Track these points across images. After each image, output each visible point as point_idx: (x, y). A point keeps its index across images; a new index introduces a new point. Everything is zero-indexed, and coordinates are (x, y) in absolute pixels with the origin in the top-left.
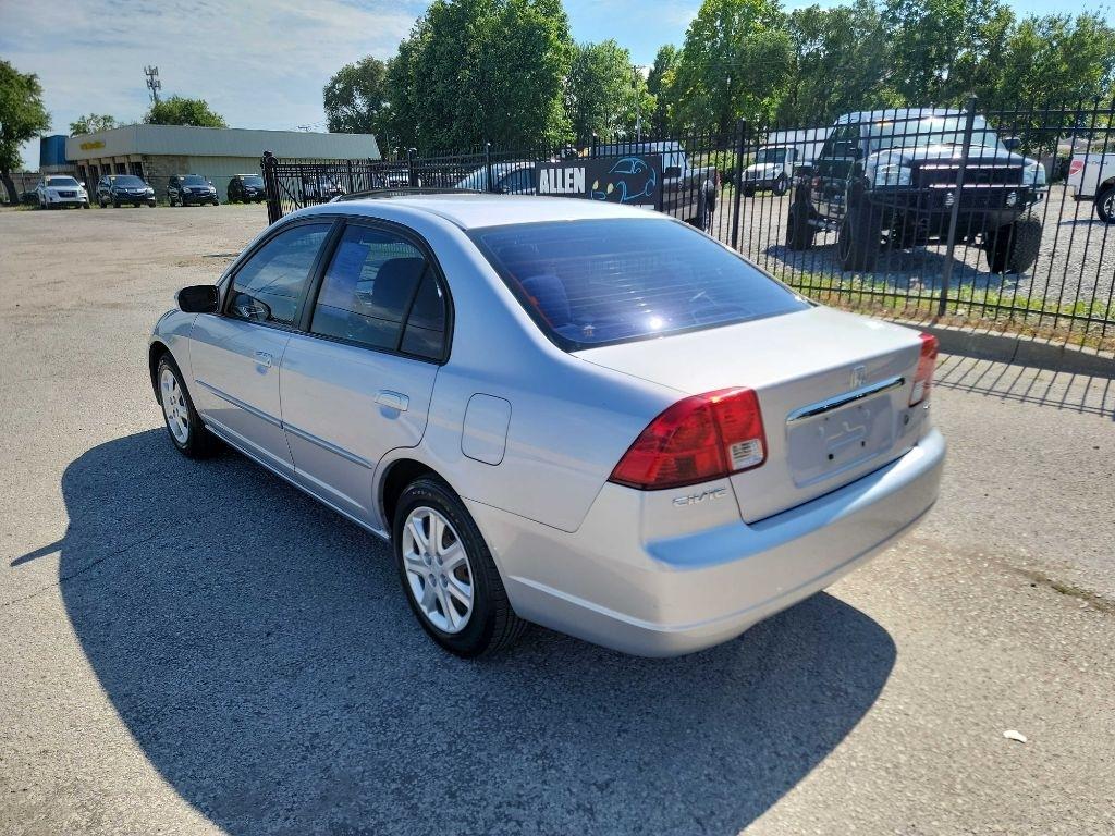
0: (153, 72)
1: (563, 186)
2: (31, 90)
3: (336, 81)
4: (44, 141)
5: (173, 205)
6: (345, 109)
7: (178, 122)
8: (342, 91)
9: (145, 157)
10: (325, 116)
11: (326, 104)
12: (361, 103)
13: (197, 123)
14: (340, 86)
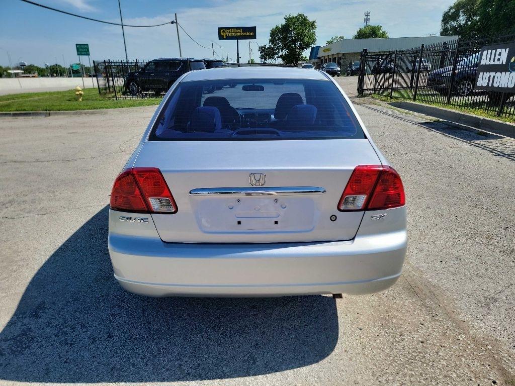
0: (368, 14)
1: (494, 61)
2: (313, 27)
3: (451, 8)
4: (313, 49)
5: (347, 76)
6: (453, 23)
7: (368, 37)
8: (453, 13)
9: (344, 54)
10: (440, 27)
11: (443, 21)
12: (462, 19)
13: (376, 36)
14: (453, 10)
